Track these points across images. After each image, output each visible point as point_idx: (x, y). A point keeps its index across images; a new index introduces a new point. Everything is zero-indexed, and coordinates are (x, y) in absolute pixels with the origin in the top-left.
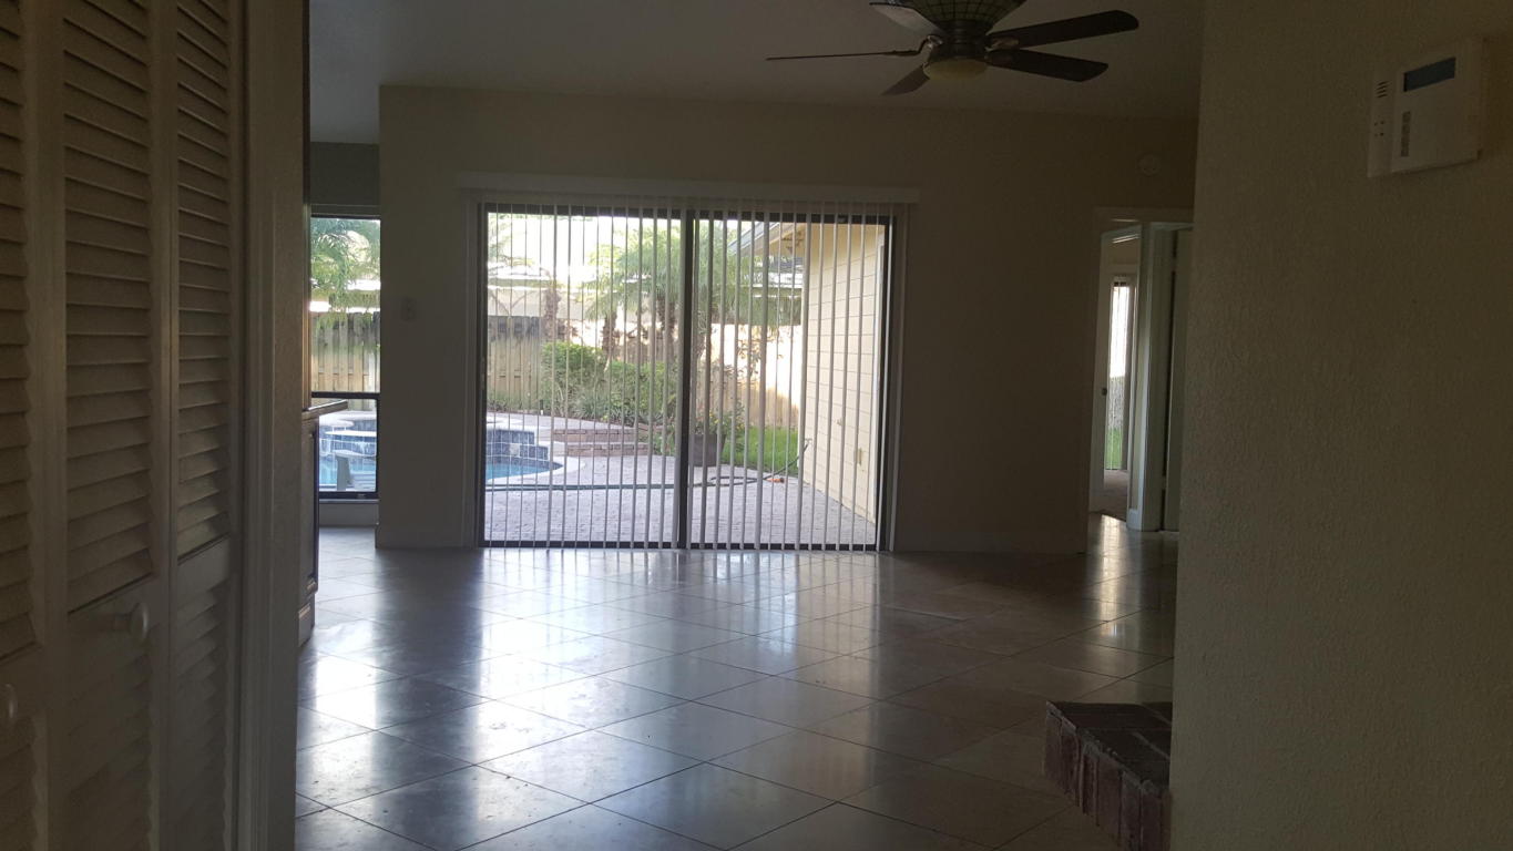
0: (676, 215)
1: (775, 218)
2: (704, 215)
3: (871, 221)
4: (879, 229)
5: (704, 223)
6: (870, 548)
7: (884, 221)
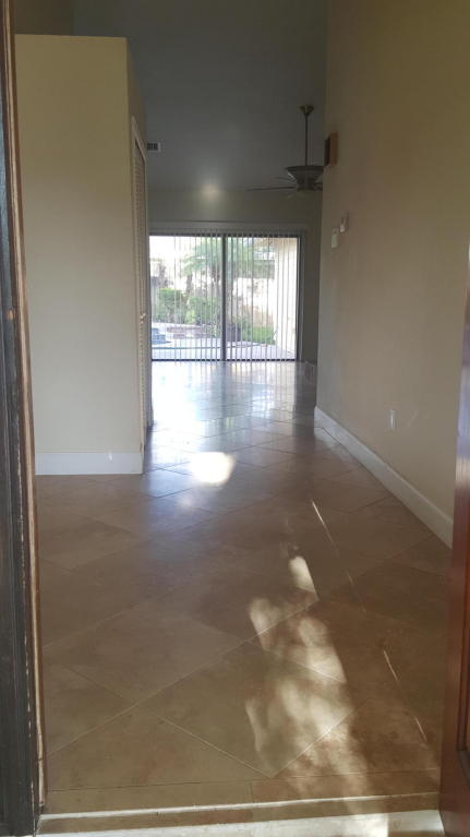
0: (219, 236)
1: (256, 236)
2: (229, 235)
3: (292, 236)
4: (295, 240)
5: (230, 239)
6: (293, 360)
7: (296, 236)
